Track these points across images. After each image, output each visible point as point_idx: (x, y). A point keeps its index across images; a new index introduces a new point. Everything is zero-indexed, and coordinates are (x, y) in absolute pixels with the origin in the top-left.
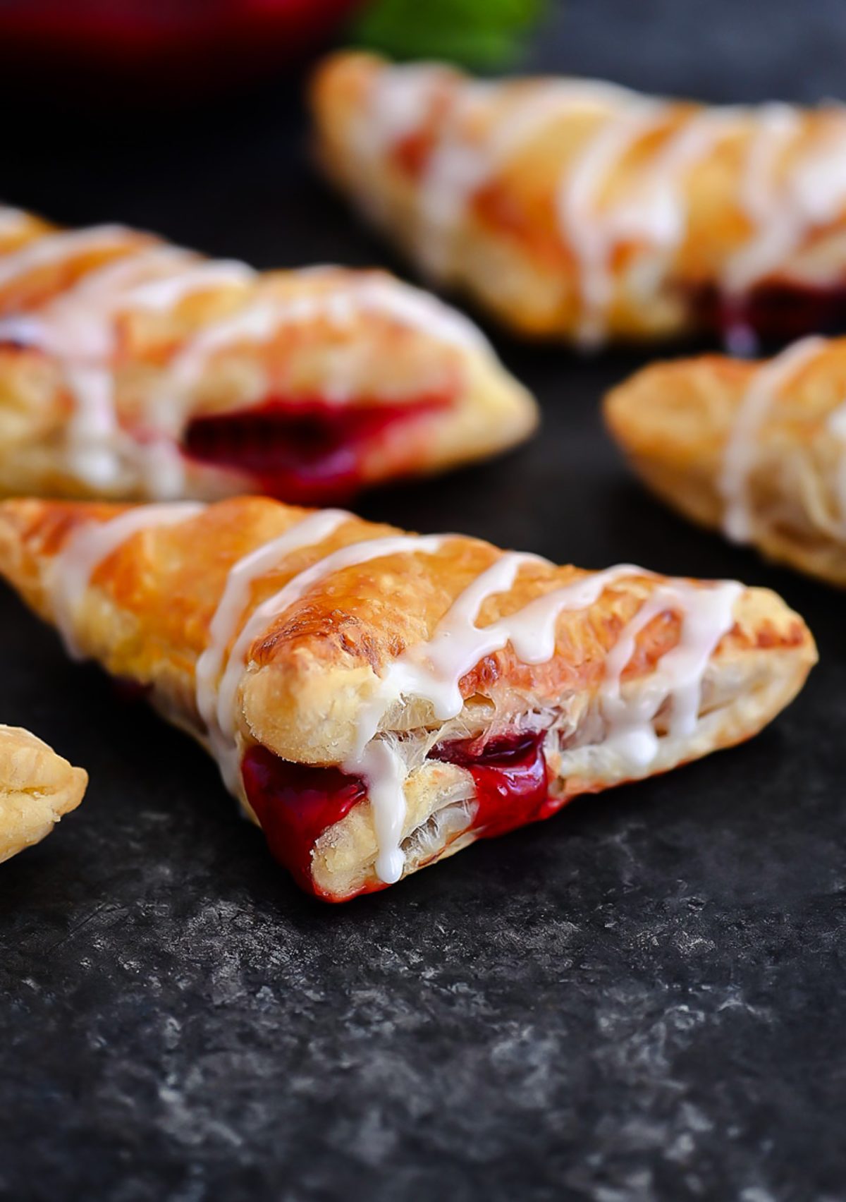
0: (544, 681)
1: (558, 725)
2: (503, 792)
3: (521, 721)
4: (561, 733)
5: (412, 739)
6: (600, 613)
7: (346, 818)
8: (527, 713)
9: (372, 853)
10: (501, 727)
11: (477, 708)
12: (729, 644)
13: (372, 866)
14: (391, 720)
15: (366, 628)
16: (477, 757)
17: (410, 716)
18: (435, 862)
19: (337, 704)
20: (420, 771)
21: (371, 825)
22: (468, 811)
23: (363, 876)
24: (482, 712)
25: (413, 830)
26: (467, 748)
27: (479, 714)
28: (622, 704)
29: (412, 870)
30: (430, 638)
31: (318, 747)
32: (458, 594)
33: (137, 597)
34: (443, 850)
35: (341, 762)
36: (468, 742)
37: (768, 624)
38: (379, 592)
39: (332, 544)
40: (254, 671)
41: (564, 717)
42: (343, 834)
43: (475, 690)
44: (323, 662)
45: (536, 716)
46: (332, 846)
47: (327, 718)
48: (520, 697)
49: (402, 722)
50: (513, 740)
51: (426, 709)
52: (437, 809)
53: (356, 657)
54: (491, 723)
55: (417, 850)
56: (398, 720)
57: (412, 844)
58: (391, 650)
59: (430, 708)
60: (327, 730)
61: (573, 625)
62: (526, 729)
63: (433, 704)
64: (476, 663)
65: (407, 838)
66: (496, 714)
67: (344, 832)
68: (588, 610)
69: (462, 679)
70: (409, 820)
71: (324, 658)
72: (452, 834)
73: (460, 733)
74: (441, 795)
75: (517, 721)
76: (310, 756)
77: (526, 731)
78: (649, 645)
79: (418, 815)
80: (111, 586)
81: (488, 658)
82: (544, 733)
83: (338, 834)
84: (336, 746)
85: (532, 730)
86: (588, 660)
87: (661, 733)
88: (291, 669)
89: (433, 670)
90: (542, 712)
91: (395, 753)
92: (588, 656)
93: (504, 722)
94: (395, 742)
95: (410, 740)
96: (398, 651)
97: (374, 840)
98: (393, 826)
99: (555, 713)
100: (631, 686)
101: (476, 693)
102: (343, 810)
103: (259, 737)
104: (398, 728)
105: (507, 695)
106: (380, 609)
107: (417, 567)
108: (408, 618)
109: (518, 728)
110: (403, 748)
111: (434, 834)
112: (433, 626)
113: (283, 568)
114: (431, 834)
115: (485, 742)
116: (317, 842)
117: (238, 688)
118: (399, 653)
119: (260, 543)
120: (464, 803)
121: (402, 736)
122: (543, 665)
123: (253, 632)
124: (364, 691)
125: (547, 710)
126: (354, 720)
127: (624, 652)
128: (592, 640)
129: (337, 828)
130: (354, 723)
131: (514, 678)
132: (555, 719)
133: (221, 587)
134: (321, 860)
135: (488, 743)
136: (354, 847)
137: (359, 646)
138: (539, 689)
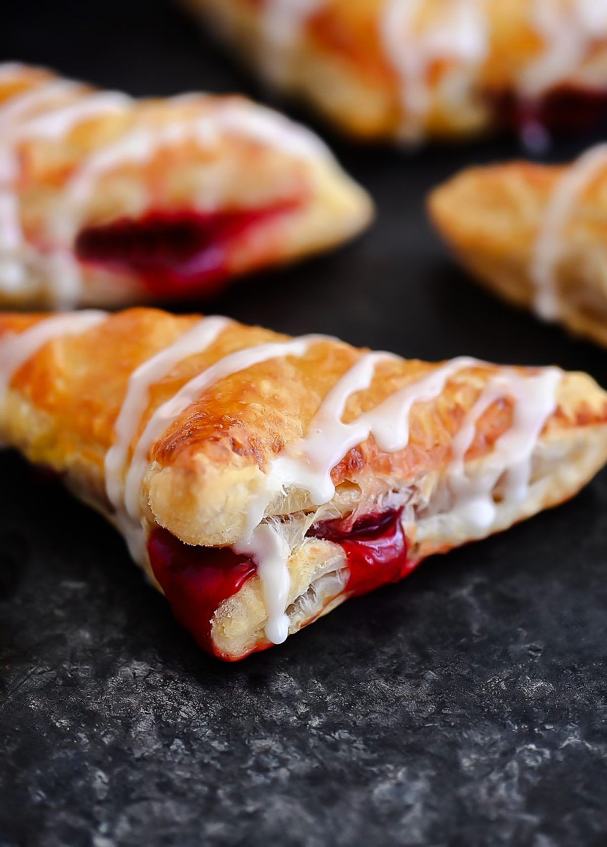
0: (401, 466)
1: (413, 501)
2: (370, 561)
3: (383, 500)
4: (415, 507)
5: (292, 520)
6: (446, 404)
7: (240, 592)
8: (387, 493)
9: (262, 620)
10: (366, 507)
11: (346, 493)
12: (554, 424)
13: (263, 630)
14: (274, 507)
15: (253, 430)
16: (347, 533)
17: (291, 503)
18: (314, 621)
19: (231, 499)
20: (301, 549)
21: (261, 597)
22: (341, 579)
23: (255, 639)
24: (351, 495)
25: (296, 598)
26: (339, 526)
27: (349, 497)
28: (466, 480)
29: (295, 631)
30: (305, 435)
31: (214, 533)
32: (326, 392)
33: (51, 399)
34: (321, 611)
35: (233, 544)
36: (338, 521)
37: (584, 405)
38: (260, 396)
39: (216, 352)
40: (157, 470)
41: (418, 494)
42: (238, 606)
43: (344, 477)
44: (217, 464)
45: (396, 495)
46: (229, 616)
47: (223, 510)
48: (383, 482)
49: (284, 508)
50: (377, 517)
51: (304, 496)
52: (316, 579)
53: (244, 457)
54: (358, 505)
55: (299, 614)
56: (280, 507)
57: (295, 609)
58: (273, 448)
59: (307, 495)
60: (222, 520)
61: (423, 416)
62: (387, 507)
63: (309, 493)
64: (345, 455)
65: (290, 605)
66: (362, 497)
67: (238, 604)
68: (435, 401)
69: (333, 469)
70: (292, 591)
71: (217, 461)
72: (328, 597)
73: (333, 514)
74: (319, 568)
75: (380, 501)
76: (208, 541)
77: (387, 509)
78: (487, 429)
79: (300, 587)
80: (28, 389)
81: (354, 450)
82: (402, 508)
83: (234, 606)
84: (229, 532)
85: (392, 507)
86: (437, 445)
87: (497, 499)
88: (191, 473)
89: (309, 462)
90: (400, 492)
91: (279, 535)
92: (436, 442)
93: (370, 503)
94: (279, 525)
95: (291, 521)
96: (279, 448)
97: (264, 610)
98: (280, 596)
99: (411, 491)
100: (473, 464)
101: (345, 480)
102: (237, 585)
103: (164, 526)
104: (280, 513)
105: (371, 480)
106: (262, 412)
107: (290, 371)
108: (286, 420)
109: (381, 508)
110: (285, 529)
111: (313, 600)
112: (307, 423)
113: (175, 374)
114: (311, 601)
115: (354, 521)
116: (215, 612)
117: (142, 481)
118: (280, 450)
119: (155, 351)
120: (337, 572)
121: (284, 519)
122: (400, 452)
123: (154, 434)
124: (252, 486)
125: (404, 489)
126: (243, 510)
127: (466, 437)
128: (440, 428)
129: (232, 600)
130: (244, 513)
131: (376, 465)
132: (411, 497)
133: (123, 391)
134: (219, 627)
135: (356, 522)
136: (247, 616)
137: (246, 446)
138: (398, 473)
